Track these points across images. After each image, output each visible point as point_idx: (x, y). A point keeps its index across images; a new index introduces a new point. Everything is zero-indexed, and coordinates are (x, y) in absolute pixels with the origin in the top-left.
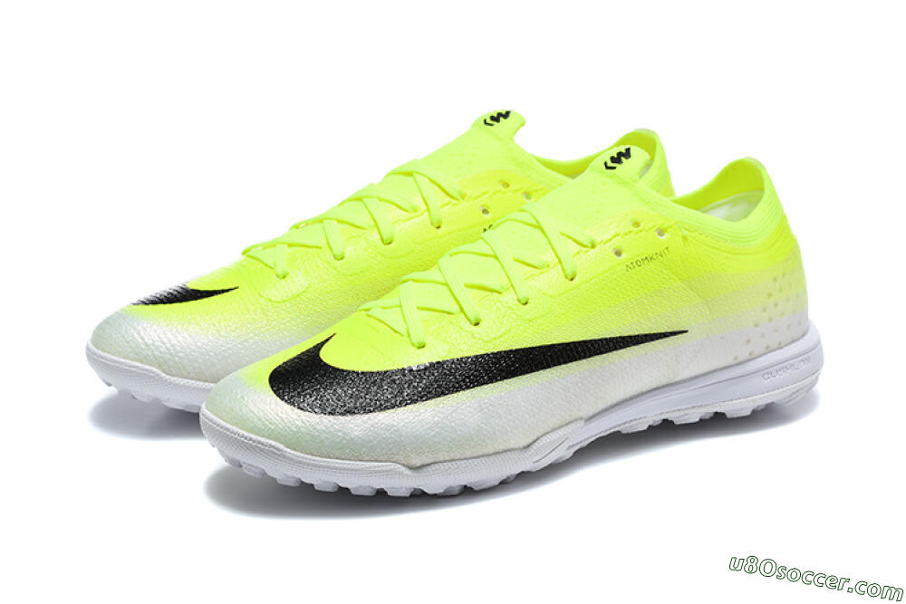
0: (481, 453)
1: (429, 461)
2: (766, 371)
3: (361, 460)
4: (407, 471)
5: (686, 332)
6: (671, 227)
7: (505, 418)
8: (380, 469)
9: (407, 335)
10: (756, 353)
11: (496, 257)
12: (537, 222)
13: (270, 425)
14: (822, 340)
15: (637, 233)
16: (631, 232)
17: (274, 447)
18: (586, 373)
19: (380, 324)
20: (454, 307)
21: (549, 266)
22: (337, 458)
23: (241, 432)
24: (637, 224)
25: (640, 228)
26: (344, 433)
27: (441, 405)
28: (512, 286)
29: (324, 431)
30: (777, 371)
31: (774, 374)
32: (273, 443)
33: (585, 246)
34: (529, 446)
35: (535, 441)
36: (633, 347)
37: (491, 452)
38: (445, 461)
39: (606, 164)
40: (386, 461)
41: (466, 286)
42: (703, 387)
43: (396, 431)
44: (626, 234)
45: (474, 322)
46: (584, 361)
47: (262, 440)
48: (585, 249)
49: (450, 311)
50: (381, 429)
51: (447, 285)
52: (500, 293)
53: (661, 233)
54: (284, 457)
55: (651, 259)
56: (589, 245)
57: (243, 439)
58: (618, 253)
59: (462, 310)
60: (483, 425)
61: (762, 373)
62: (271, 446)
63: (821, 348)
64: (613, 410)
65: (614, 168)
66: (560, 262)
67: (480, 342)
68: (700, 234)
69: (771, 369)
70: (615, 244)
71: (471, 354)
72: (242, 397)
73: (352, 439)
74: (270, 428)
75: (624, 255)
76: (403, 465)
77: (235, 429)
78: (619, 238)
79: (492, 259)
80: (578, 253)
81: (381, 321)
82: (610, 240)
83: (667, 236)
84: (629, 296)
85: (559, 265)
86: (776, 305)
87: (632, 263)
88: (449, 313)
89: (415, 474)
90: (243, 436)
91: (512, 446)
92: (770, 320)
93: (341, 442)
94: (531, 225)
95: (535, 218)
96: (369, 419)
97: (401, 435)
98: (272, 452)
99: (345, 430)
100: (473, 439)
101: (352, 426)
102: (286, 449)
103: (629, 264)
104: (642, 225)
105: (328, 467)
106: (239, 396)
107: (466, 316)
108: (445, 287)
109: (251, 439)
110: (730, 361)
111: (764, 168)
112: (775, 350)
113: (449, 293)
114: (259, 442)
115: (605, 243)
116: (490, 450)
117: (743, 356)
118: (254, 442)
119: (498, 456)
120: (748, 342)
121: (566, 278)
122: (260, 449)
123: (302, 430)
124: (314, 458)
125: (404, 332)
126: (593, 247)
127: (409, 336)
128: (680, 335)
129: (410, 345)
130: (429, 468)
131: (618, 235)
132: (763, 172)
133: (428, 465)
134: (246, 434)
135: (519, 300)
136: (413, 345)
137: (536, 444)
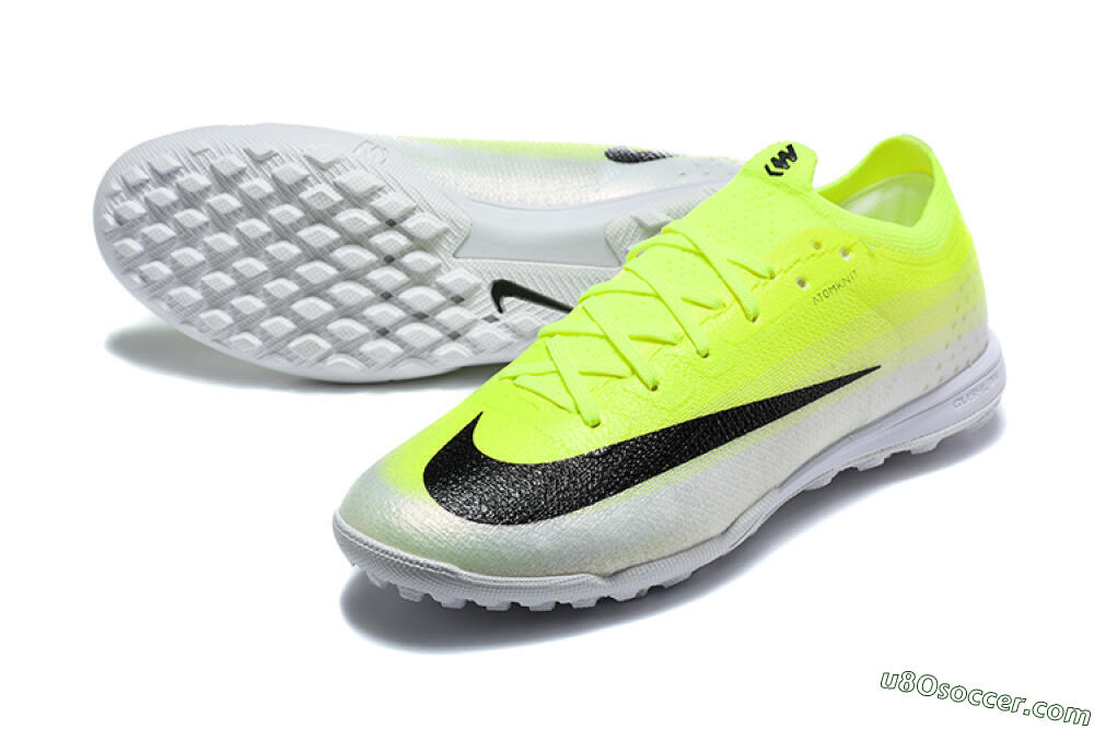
0: (679, 549)
1: (624, 566)
2: (958, 397)
3: (548, 575)
4: (600, 582)
5: (879, 367)
6: (855, 244)
7: (704, 503)
8: (572, 583)
9: (575, 411)
10: (946, 378)
11: (658, 297)
12: (695, 245)
13: (439, 544)
14: (1004, 354)
15: (819, 256)
16: (813, 256)
17: (447, 571)
18: (782, 434)
19: (538, 397)
20: (624, 370)
21: (724, 305)
22: (521, 576)
23: (403, 554)
24: (817, 246)
25: (822, 250)
26: (528, 546)
27: (633, 498)
28: (687, 334)
29: (504, 545)
30: (967, 395)
31: (965, 398)
32: (446, 565)
33: (764, 277)
34: (727, 530)
35: (732, 524)
36: (827, 396)
37: (690, 545)
38: (642, 564)
39: (767, 168)
40: (577, 573)
41: (632, 338)
42: (894, 426)
43: (587, 536)
44: (808, 259)
45: (651, 386)
46: (779, 420)
47: (432, 562)
48: (763, 281)
49: (620, 374)
50: (571, 535)
51: (607, 338)
52: (673, 345)
53: (845, 253)
54: (460, 580)
55: (839, 286)
56: (767, 275)
57: (407, 563)
58: (802, 283)
59: (634, 371)
60: (681, 516)
61: (952, 400)
62: (443, 569)
63: (1003, 364)
64: (805, 469)
65: (781, 174)
66: (738, 299)
67: (664, 411)
68: (887, 248)
69: (961, 395)
70: (797, 272)
71: (657, 428)
72: (398, 510)
73: (538, 551)
74: (440, 548)
75: (808, 284)
76: (596, 574)
77: (396, 551)
78: (799, 264)
79: (653, 298)
80: (756, 286)
81: (538, 394)
82: (791, 267)
83: (852, 255)
84: (819, 335)
85: (736, 303)
86: (964, 319)
87: (819, 295)
88: (620, 377)
89: (609, 584)
90: (407, 559)
91: (712, 535)
92: (960, 337)
93: (524, 557)
94: (689, 251)
95: (689, 240)
96: (554, 524)
97: (593, 541)
98: (444, 576)
99: (528, 543)
100: (672, 534)
101: (536, 535)
102: (461, 571)
103: (815, 295)
104: (824, 247)
105: (511, 588)
106: (394, 510)
107: (641, 379)
108: (604, 340)
109: (417, 563)
110: (920, 391)
111: (930, 150)
112: (964, 370)
113: (612, 350)
114: (428, 566)
115: (785, 272)
116: (689, 543)
117: (933, 383)
118: (422, 565)
119: (697, 549)
120: (939, 367)
121: (748, 318)
122: (430, 573)
123: (479, 545)
124: (495, 578)
125: (572, 408)
126: (772, 278)
127: (579, 412)
128: (873, 373)
129: (582, 424)
130: (624, 574)
131: (799, 260)
132: (930, 155)
133: (623, 571)
134: (411, 557)
135: (698, 352)
136: (586, 424)
137: (734, 527)
